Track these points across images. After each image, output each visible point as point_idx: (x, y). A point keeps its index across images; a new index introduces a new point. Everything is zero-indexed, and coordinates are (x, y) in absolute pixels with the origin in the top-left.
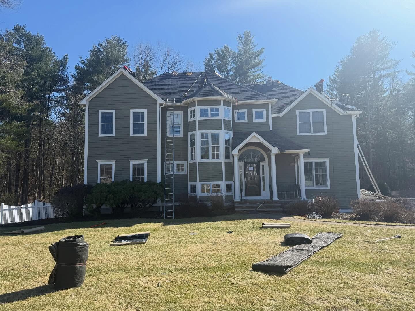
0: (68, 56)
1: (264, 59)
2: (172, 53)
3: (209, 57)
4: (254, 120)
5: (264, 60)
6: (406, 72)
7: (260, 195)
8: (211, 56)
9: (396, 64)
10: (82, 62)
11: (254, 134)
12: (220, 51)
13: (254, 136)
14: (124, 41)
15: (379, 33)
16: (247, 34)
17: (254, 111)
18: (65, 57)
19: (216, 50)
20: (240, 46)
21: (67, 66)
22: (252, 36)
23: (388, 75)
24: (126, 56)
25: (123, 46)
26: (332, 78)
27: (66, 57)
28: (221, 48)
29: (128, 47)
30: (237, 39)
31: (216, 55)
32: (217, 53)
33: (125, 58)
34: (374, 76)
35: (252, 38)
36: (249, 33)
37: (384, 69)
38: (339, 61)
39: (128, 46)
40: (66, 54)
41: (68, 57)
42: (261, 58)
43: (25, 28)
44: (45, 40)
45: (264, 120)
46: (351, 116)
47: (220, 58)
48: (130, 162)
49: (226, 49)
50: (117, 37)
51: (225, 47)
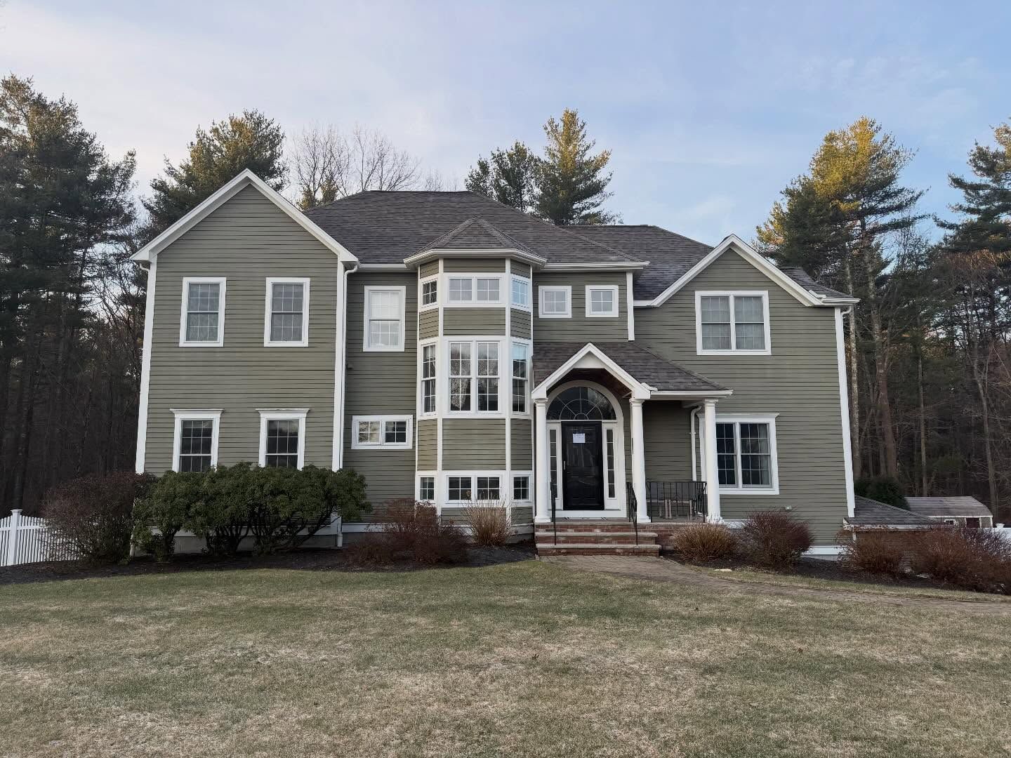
0: (134, 155)
1: (609, 177)
2: (391, 157)
3: (478, 168)
4: (589, 313)
5: (609, 180)
6: (936, 220)
8: (484, 167)
9: (914, 200)
10: (171, 172)
11: (590, 348)
12: (506, 156)
13: (590, 353)
14: (274, 126)
15: (874, 127)
16: (571, 119)
17: (589, 289)
18: (127, 158)
19: (497, 153)
20: (554, 145)
21: (132, 179)
22: (580, 123)
23: (895, 226)
24: (280, 160)
25: (273, 140)
26: (763, 229)
27: (130, 157)
28: (507, 147)
29: (284, 140)
30: (546, 128)
31: (496, 165)
32: (497, 161)
33: (276, 165)
34: (863, 225)
35: (582, 127)
36: (573, 116)
37: (885, 211)
38: (784, 189)
39: (283, 137)
40: (131, 150)
41: (135, 158)
42: (601, 175)
43: (30, 85)
44: (80, 116)
45: (614, 313)
46: (832, 308)
47: (504, 173)
48: (262, 415)
49: (520, 152)
50: (258, 115)
51: (516, 147)
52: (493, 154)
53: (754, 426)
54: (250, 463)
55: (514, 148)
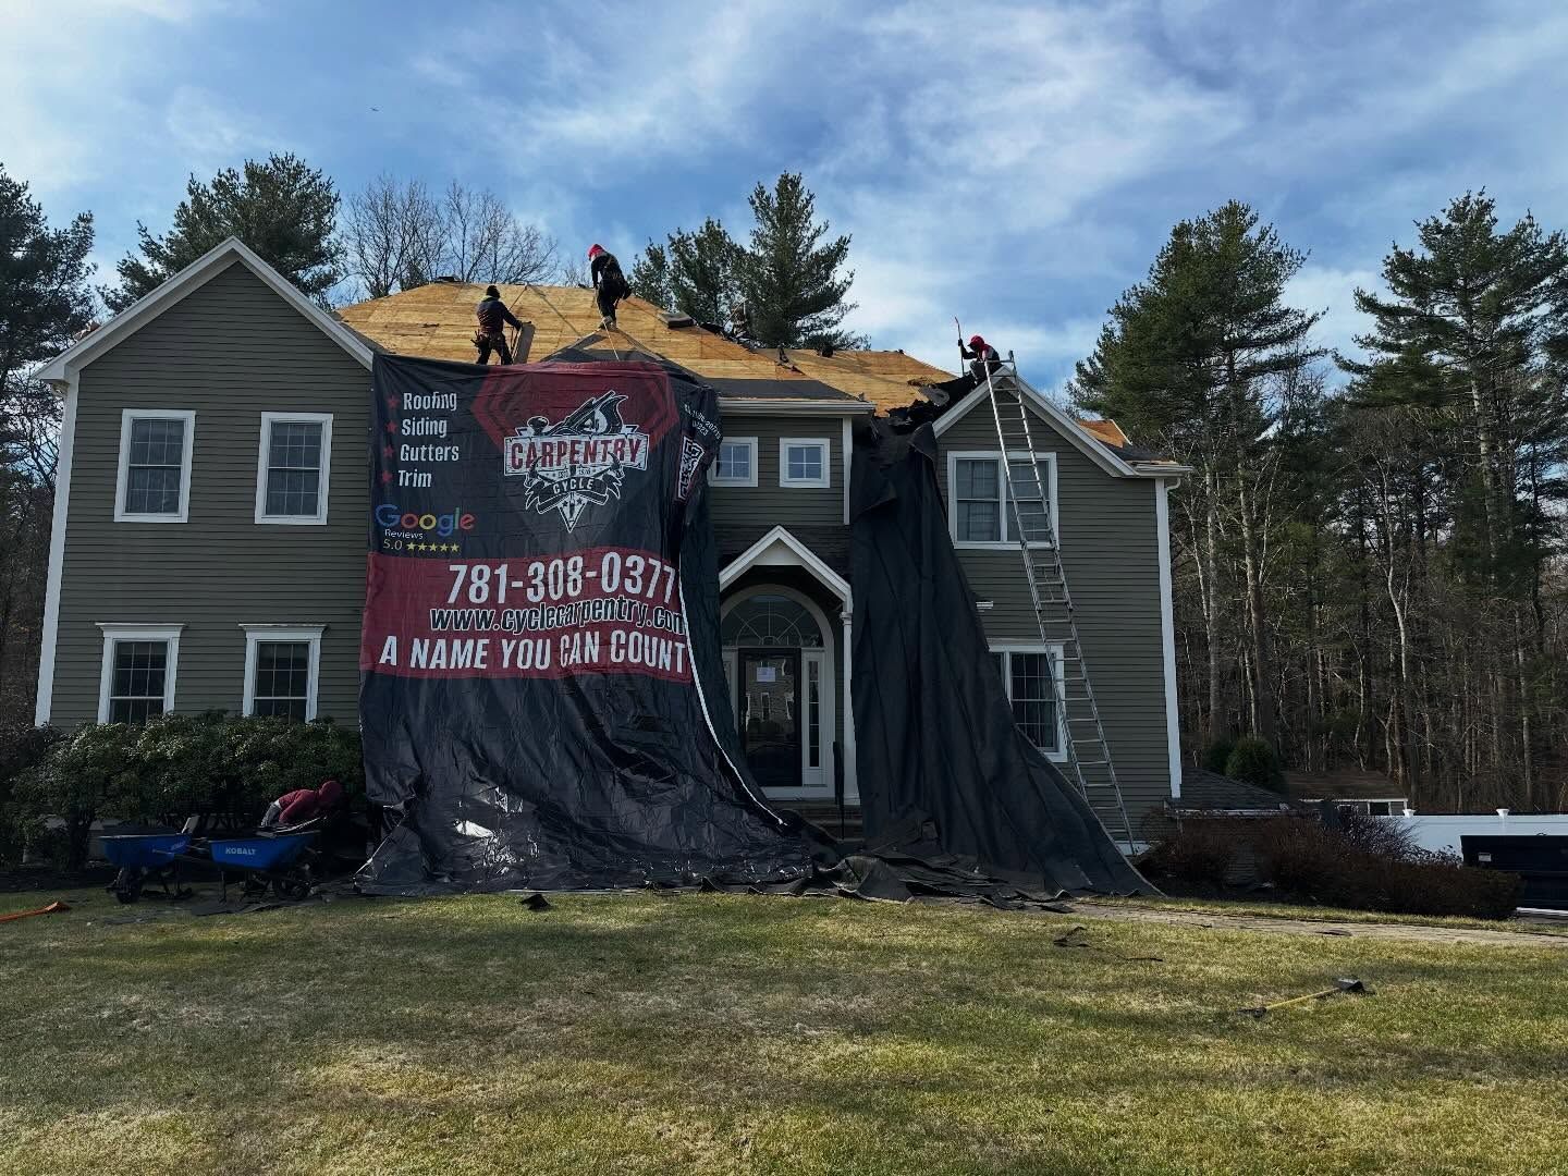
0: (89, 221)
1: (849, 279)
2: (509, 236)
3: (647, 259)
4: (786, 481)
5: (849, 283)
6: (1337, 358)
7: (797, 781)
8: (656, 257)
9: (1304, 327)
10: (152, 250)
11: (779, 533)
12: (692, 241)
13: (779, 541)
14: (324, 180)
15: (1247, 217)
16: (789, 187)
17: (786, 444)
18: (78, 225)
19: (677, 237)
20: (765, 229)
21: (87, 261)
22: (804, 196)
23: (1276, 365)
24: (332, 236)
25: (319, 203)
26: (1088, 368)
27: (82, 224)
28: (694, 227)
29: (337, 205)
30: (753, 203)
31: (675, 256)
32: (676, 250)
33: (324, 244)
34: (1231, 364)
35: (808, 202)
36: (795, 184)
37: (1262, 344)
38: (1112, 307)
39: (335, 200)
40: (84, 211)
41: (91, 225)
42: (839, 275)
45: (824, 482)
46: (1151, 481)
47: (689, 267)
48: (248, 635)
49: (714, 238)
50: (294, 164)
51: (708, 228)
52: (670, 238)
53: (1032, 657)
54: (226, 712)
55: (704, 230)
